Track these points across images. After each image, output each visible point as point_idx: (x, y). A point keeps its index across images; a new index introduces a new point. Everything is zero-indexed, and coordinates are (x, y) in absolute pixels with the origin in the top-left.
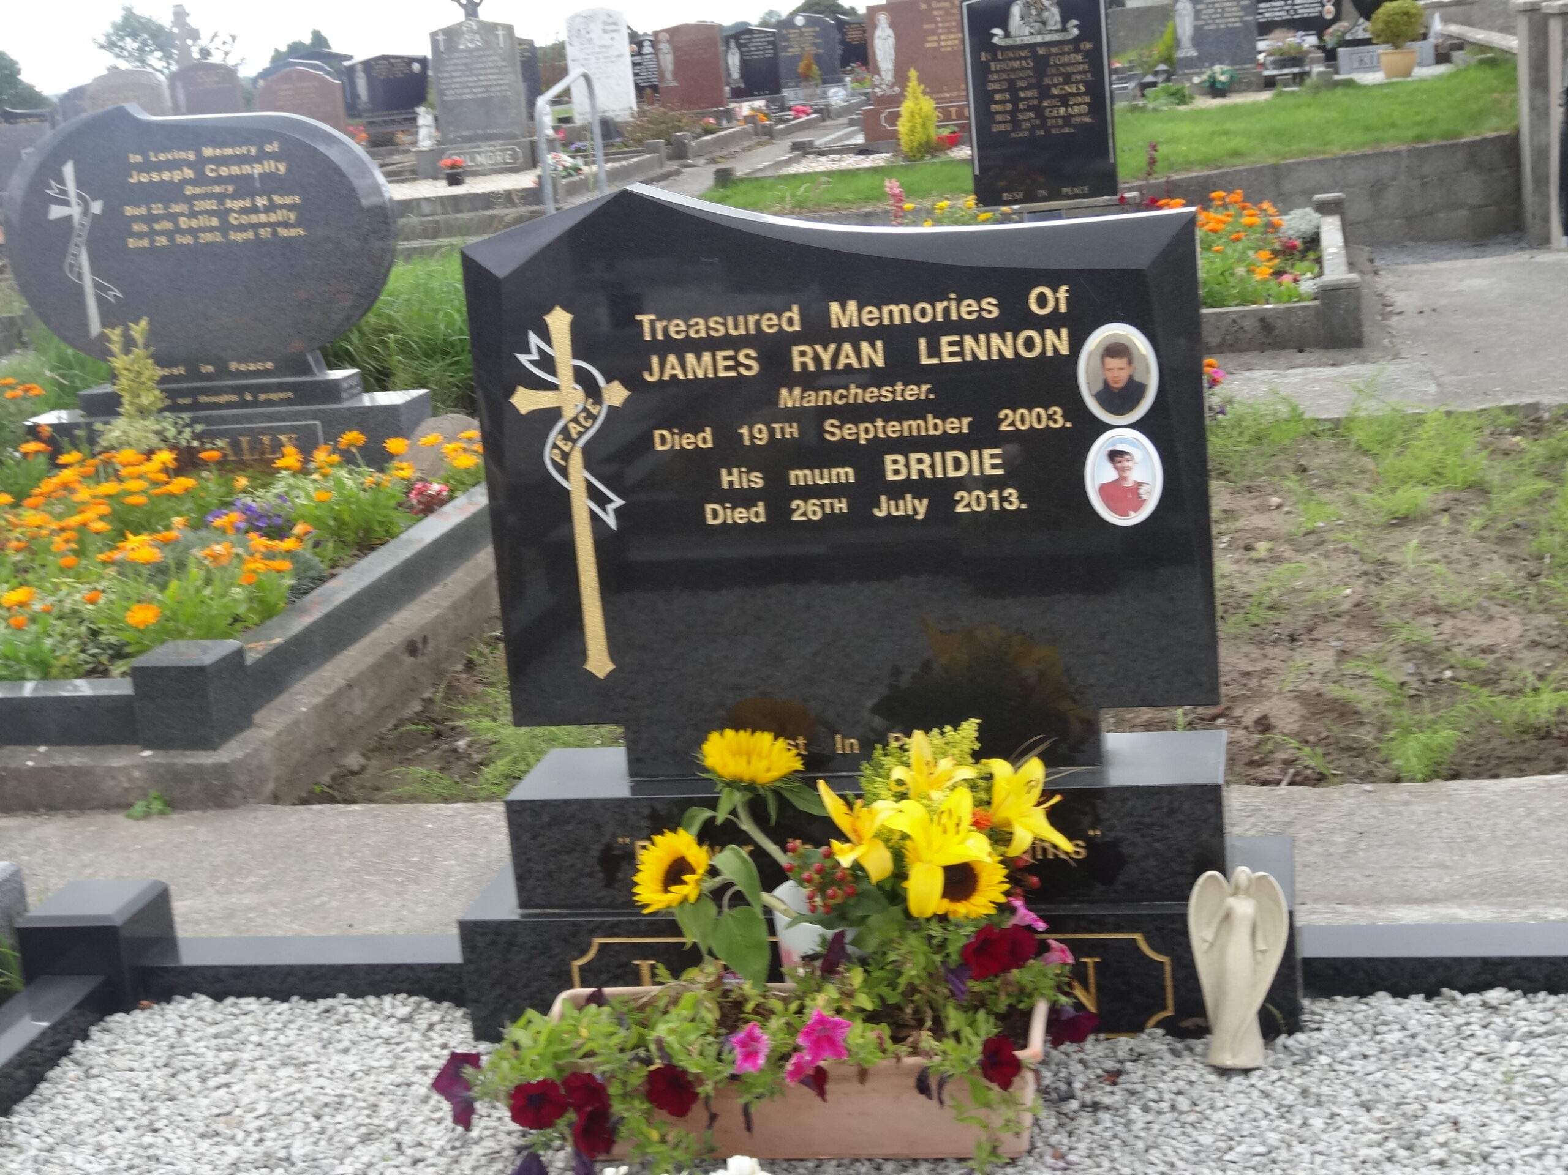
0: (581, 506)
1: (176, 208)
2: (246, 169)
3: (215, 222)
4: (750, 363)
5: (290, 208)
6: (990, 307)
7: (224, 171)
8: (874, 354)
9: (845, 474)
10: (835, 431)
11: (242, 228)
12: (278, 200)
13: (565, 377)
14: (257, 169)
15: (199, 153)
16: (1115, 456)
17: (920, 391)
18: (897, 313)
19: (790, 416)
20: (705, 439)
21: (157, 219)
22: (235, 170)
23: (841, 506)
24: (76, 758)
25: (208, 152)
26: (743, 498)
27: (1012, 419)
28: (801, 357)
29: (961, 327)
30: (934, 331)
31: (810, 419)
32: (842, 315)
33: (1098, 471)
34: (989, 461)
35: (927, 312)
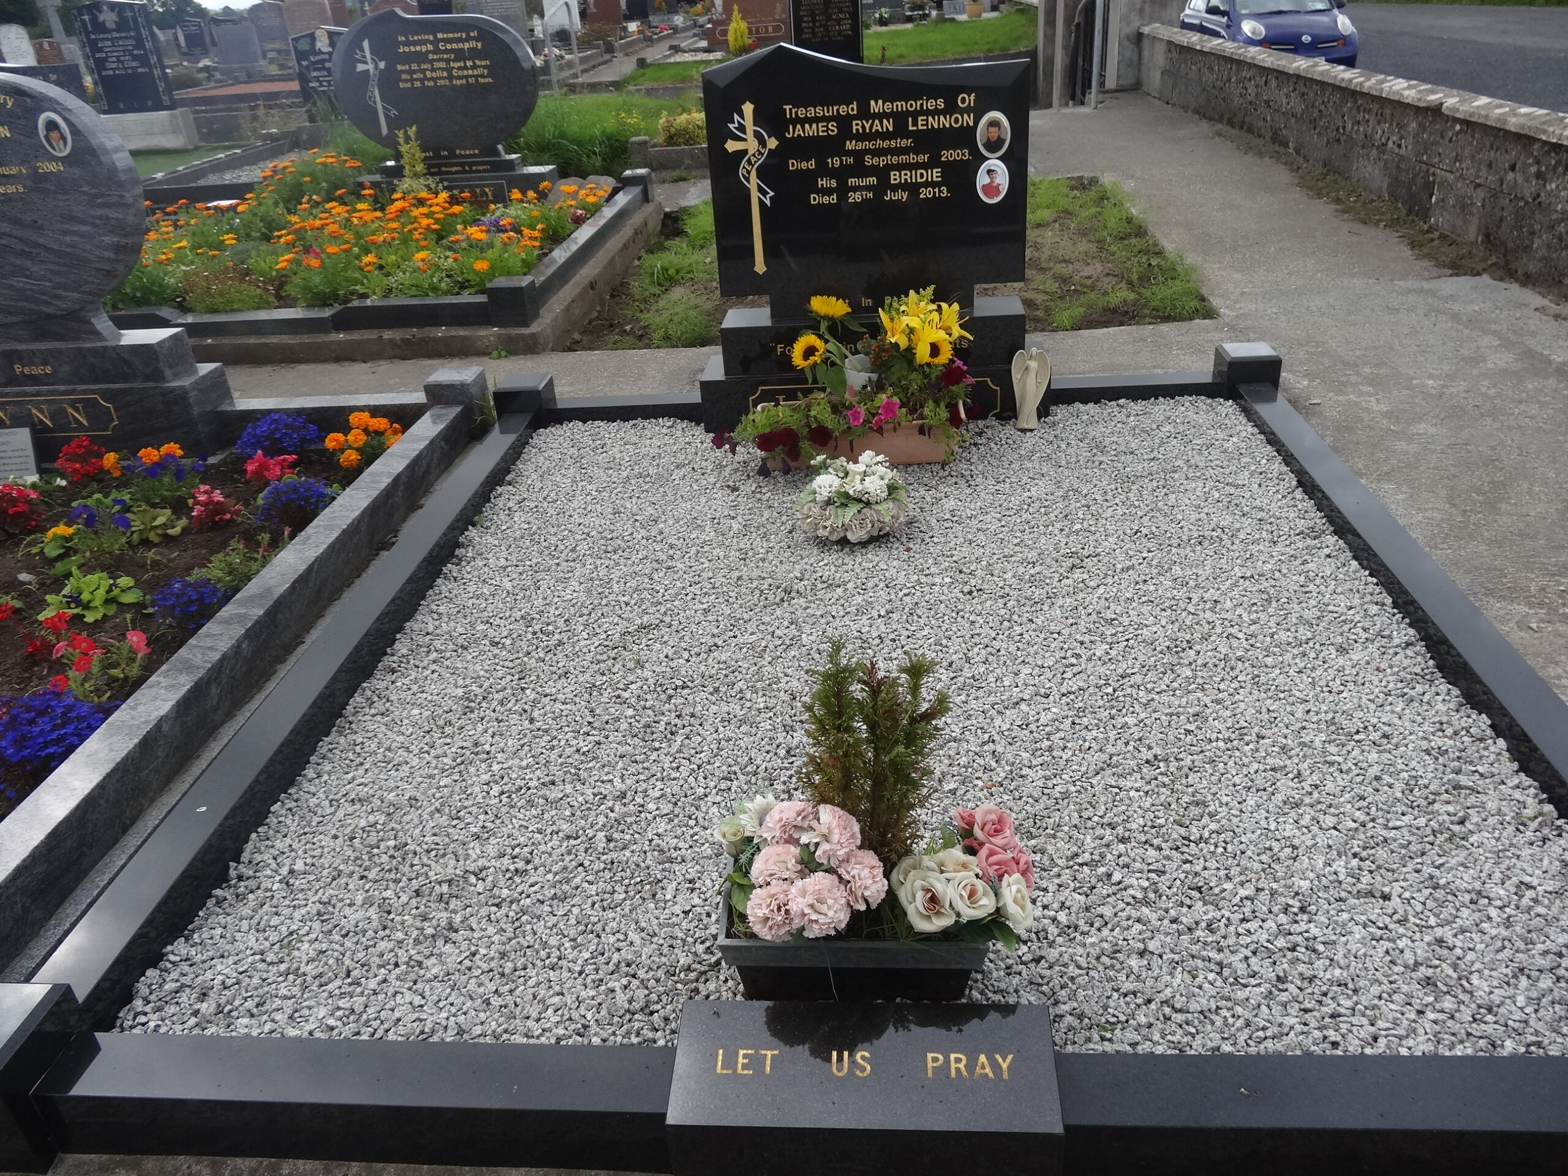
0: (755, 195)
1: (424, 66)
2: (461, 45)
3: (445, 74)
4: (833, 129)
5: (484, 67)
6: (941, 104)
7: (449, 47)
8: (889, 125)
9: (872, 180)
10: (869, 161)
11: (459, 78)
12: (478, 62)
13: (750, 135)
14: (467, 46)
15: (435, 37)
16: (990, 172)
17: (905, 143)
18: (900, 105)
19: (850, 153)
20: (812, 164)
21: (415, 72)
22: (455, 46)
23: (870, 195)
24: (462, 332)
25: (440, 36)
26: (828, 192)
27: (947, 155)
28: (856, 126)
29: (928, 113)
30: (915, 114)
31: (859, 155)
32: (876, 106)
33: (982, 179)
34: (936, 174)
35: (913, 105)
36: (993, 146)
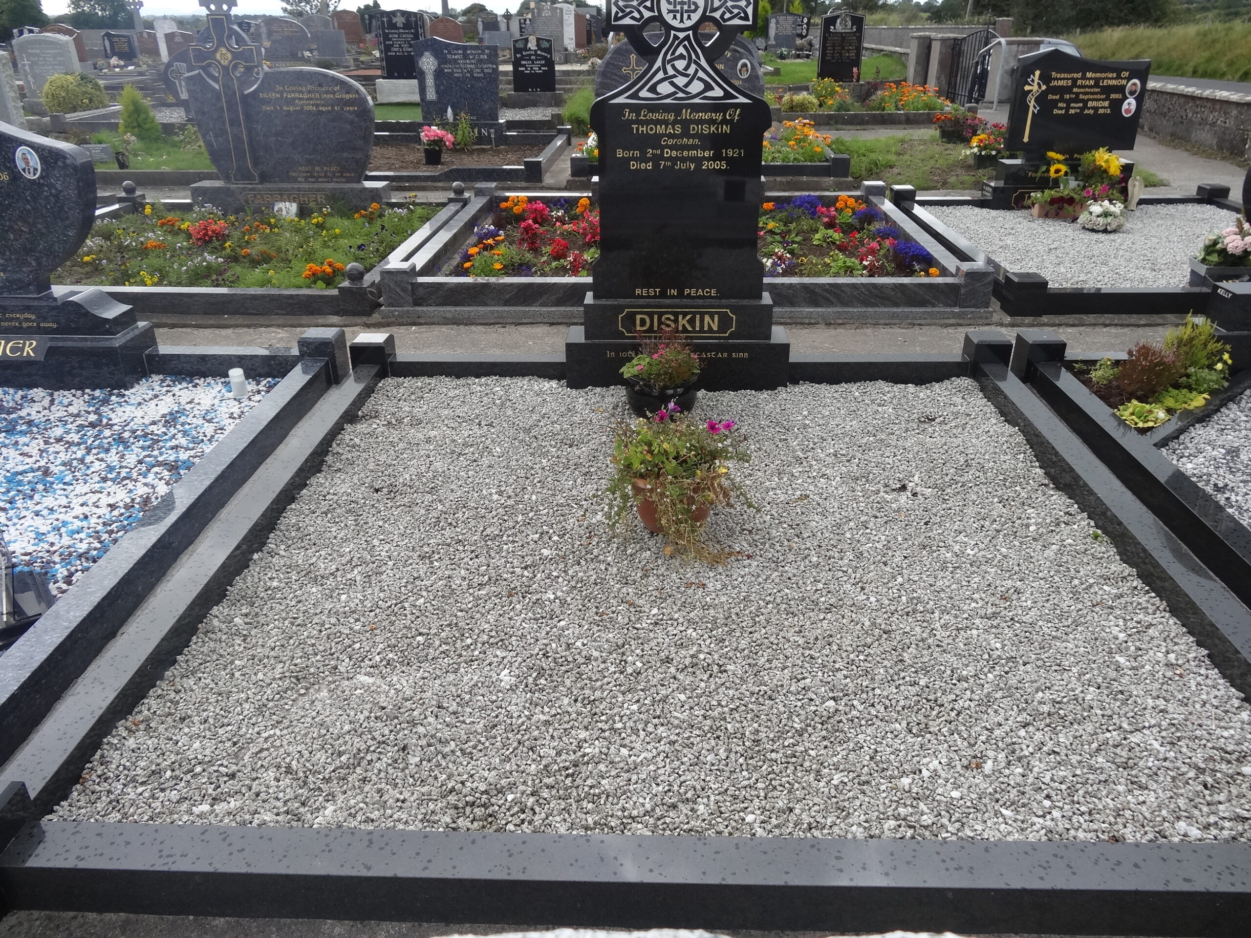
0: (1031, 108)
4: (1070, 83)
6: (1115, 75)
8: (1092, 83)
9: (1081, 105)
10: (1081, 97)
13: (1035, 84)
16: (1128, 103)
17: (1098, 90)
18: (1098, 75)
19: (1074, 93)
20: (1058, 97)
23: (1078, 111)
26: (1061, 109)
27: (1113, 96)
28: (1079, 82)
29: (1109, 78)
30: (1104, 79)
31: (1077, 94)
32: (1089, 75)
33: (1125, 106)
34: (1106, 104)
35: (1103, 75)
36: (1132, 93)
